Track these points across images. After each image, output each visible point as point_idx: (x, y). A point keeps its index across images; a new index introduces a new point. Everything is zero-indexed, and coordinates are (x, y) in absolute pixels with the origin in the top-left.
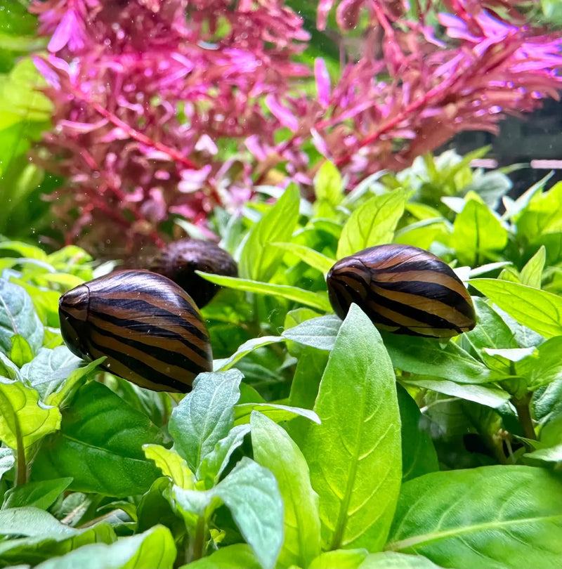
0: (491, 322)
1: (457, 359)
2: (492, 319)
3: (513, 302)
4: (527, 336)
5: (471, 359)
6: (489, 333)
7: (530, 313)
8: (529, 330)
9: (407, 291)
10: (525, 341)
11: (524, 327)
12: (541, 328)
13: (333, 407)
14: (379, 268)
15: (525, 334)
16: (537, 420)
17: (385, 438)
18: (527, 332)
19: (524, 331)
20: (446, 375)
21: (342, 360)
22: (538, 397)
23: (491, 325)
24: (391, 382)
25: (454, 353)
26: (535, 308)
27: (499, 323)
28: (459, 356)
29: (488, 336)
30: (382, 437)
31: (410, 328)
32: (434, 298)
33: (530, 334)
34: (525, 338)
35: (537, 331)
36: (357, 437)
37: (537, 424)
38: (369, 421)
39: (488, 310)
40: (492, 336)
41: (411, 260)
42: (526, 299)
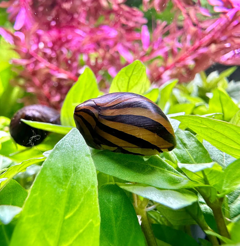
0: (195, 147)
1: (163, 172)
2: (196, 145)
3: (211, 133)
4: (226, 159)
5: (175, 172)
6: (192, 155)
7: (224, 141)
8: (228, 155)
9: (122, 122)
10: (225, 162)
11: (224, 153)
12: (234, 153)
13: (38, 206)
14: (105, 106)
15: (225, 157)
16: (230, 219)
17: (84, 231)
18: (226, 156)
19: (224, 155)
20: (151, 182)
21: (51, 169)
22: (232, 202)
23: (195, 149)
24: (93, 186)
25: (162, 168)
26: (227, 138)
27: (200, 148)
28: (166, 170)
29: (192, 157)
30: (81, 231)
31: (123, 148)
32: (141, 127)
33: (229, 157)
34: (225, 160)
35: (232, 155)
36: (57, 231)
37: (230, 222)
38: (69, 218)
39: (193, 140)
40: (195, 157)
41: (129, 101)
42: (219, 131)
